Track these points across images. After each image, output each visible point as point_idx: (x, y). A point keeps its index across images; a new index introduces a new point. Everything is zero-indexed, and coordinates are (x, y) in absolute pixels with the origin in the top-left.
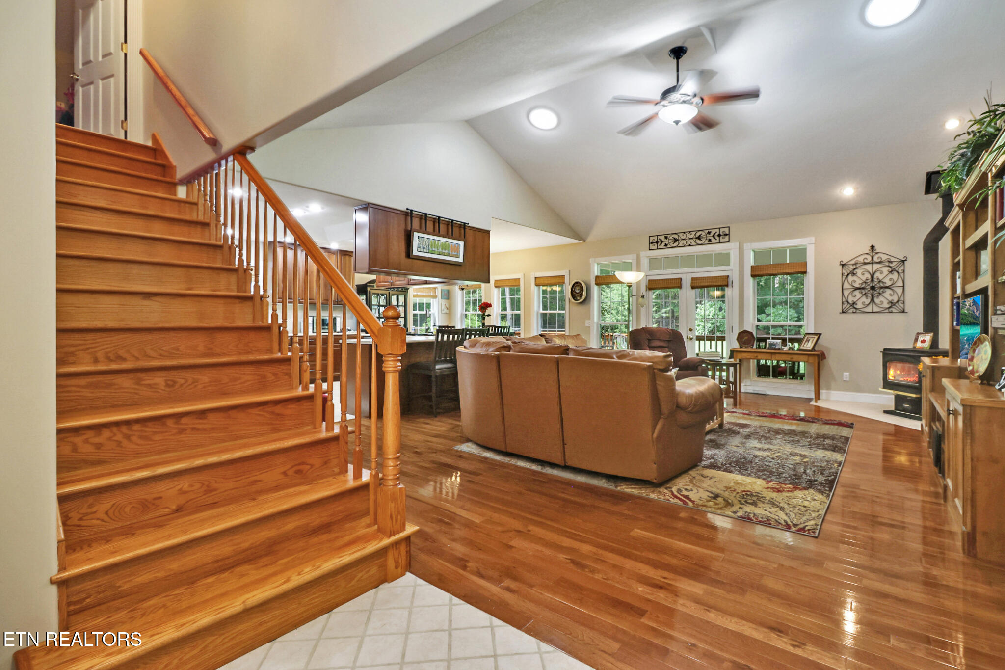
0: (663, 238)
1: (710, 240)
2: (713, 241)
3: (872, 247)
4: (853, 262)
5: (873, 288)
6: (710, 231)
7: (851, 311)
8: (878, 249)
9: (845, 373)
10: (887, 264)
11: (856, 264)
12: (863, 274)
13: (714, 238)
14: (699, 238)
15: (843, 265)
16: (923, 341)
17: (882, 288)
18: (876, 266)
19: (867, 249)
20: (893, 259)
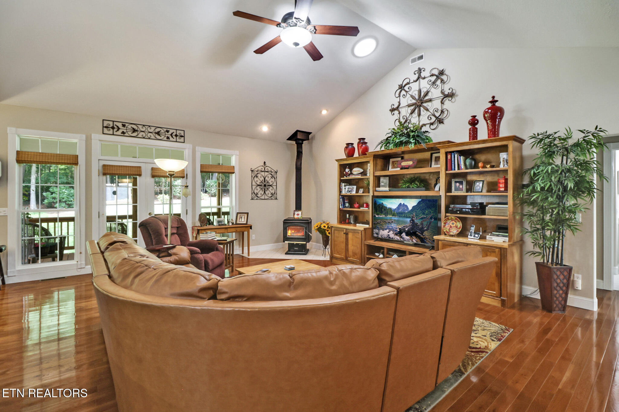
0: (120, 125)
1: (168, 138)
2: (171, 139)
3: (265, 162)
4: (256, 170)
5: (265, 185)
6: (168, 130)
7: (255, 198)
8: (267, 164)
9: (253, 235)
10: (270, 173)
11: (258, 171)
12: (261, 177)
13: (172, 137)
14: (158, 133)
15: (252, 171)
16: (298, 215)
17: (268, 186)
18: (266, 173)
19: (262, 164)
20: (273, 171)
